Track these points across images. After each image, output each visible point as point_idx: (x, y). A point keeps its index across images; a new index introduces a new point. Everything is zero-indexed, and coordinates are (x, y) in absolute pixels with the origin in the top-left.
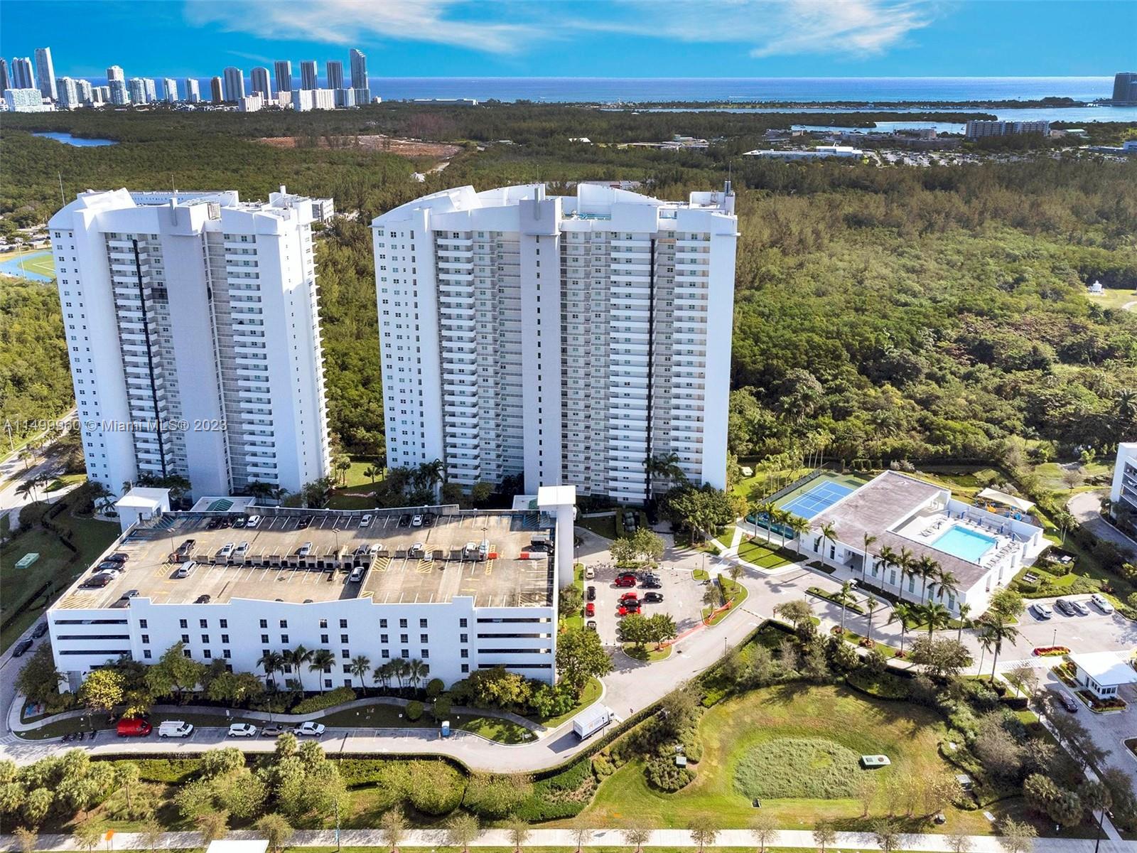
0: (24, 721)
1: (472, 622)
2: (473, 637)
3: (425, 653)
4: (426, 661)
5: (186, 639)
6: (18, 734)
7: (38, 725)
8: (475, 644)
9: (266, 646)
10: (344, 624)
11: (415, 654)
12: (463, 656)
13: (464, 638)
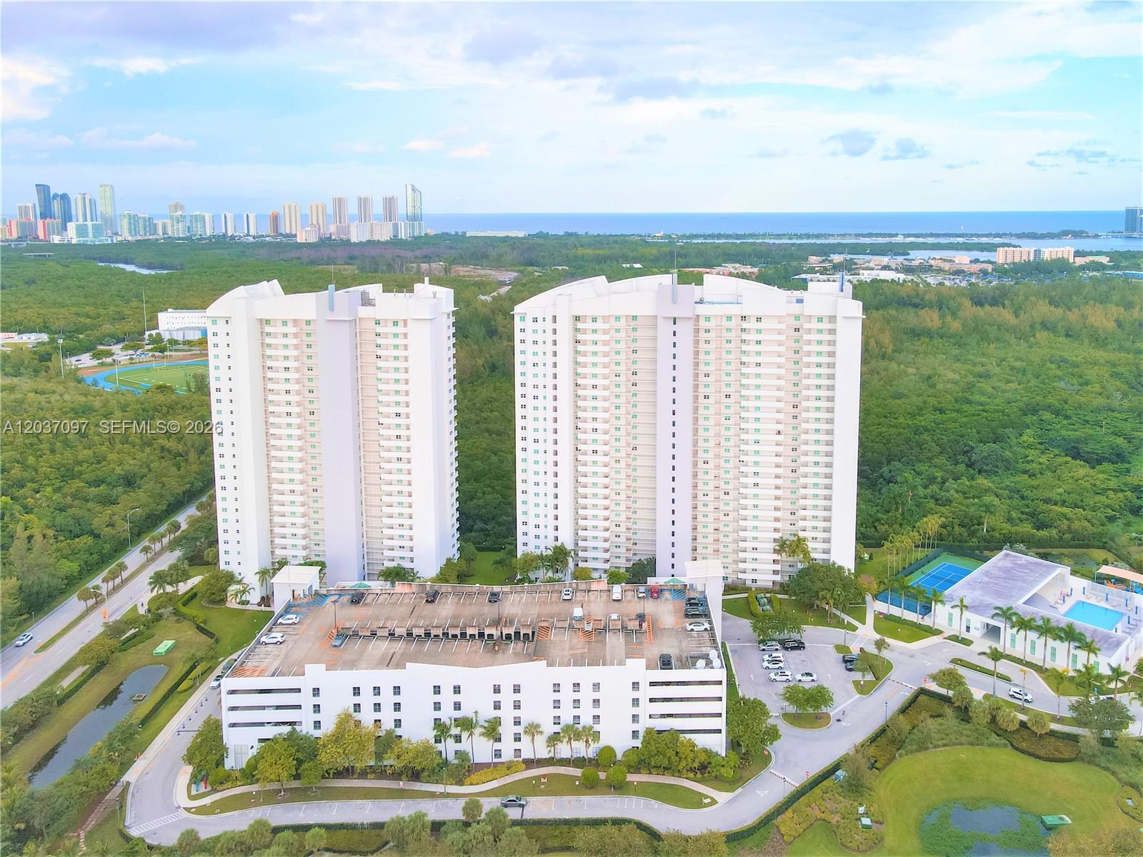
0: (192, 798)
1: (644, 685)
2: (644, 701)
3: (597, 718)
4: (596, 728)
5: (357, 707)
6: (188, 810)
7: (207, 801)
8: (646, 708)
9: (438, 714)
10: (517, 689)
11: (586, 720)
12: (633, 721)
13: (636, 702)
